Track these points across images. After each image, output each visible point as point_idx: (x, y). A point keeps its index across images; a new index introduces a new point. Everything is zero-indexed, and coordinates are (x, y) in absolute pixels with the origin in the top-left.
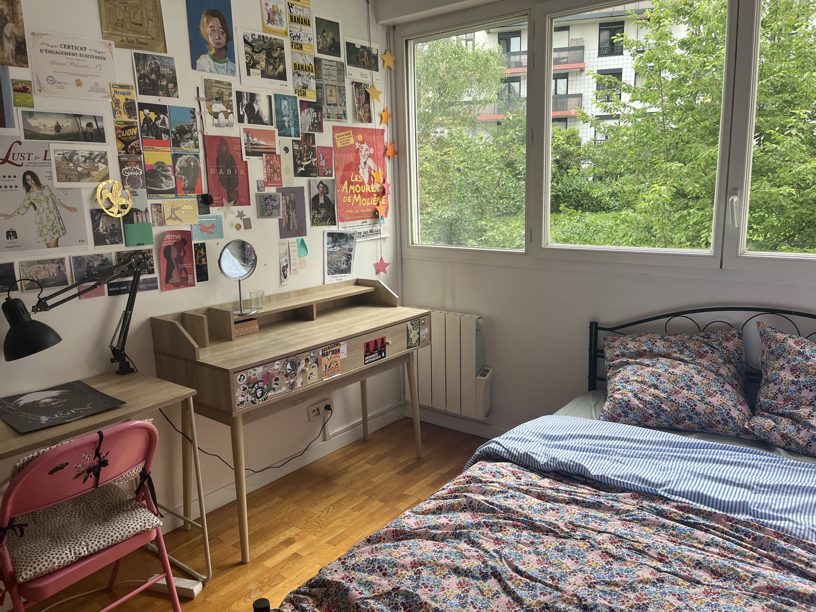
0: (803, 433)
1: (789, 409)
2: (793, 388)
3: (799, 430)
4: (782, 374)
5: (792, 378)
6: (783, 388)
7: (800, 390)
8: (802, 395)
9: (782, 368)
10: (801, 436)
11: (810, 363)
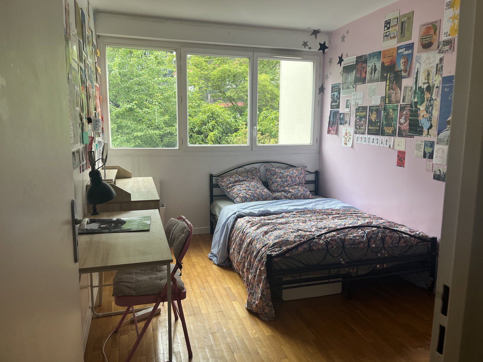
0: (289, 194)
1: (282, 189)
2: (282, 183)
3: (287, 194)
4: (277, 179)
5: (281, 180)
6: (279, 183)
7: (284, 183)
8: (285, 184)
9: (277, 178)
10: (288, 195)
11: (284, 175)
